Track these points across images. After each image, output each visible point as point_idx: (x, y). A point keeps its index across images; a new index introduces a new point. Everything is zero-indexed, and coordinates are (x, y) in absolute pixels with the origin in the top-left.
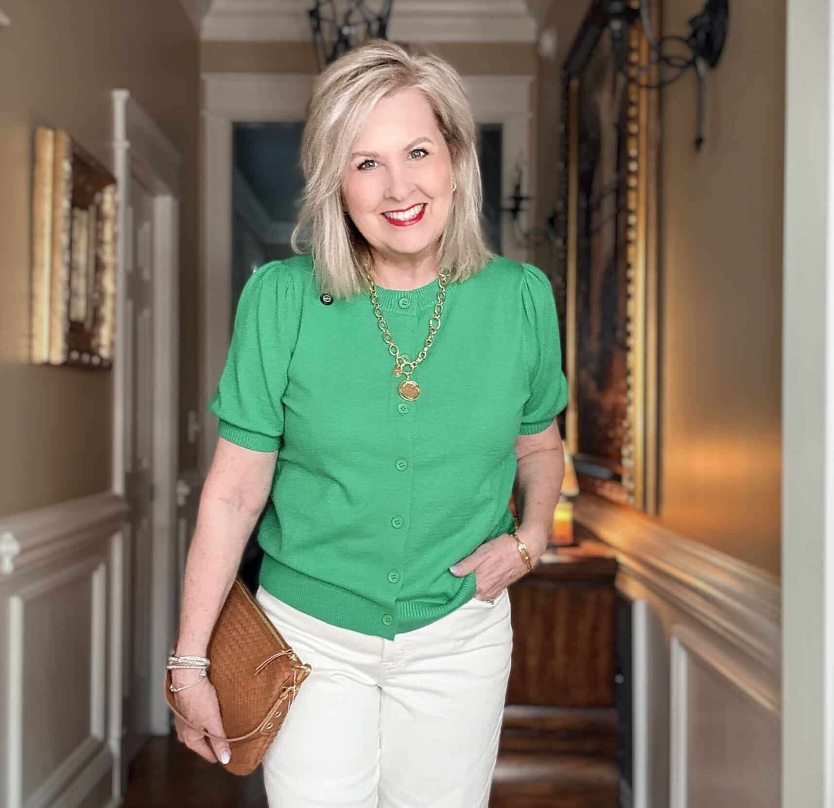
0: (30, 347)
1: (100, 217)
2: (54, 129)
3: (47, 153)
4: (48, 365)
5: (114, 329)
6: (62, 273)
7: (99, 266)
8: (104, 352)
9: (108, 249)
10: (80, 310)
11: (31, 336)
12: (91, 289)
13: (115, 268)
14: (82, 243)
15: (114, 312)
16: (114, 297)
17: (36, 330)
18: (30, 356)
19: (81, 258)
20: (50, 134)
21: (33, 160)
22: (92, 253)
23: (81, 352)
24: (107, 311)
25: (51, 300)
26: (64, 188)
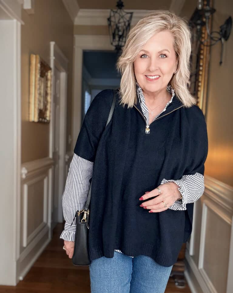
0: (29, 117)
1: (47, 80)
2: (36, 54)
3: (34, 62)
4: (34, 122)
5: (50, 112)
6: (37, 96)
7: (46, 94)
8: (48, 118)
9: (49, 89)
10: (42, 107)
11: (29, 114)
12: (44, 100)
13: (51, 94)
14: (42, 88)
15: (50, 107)
16: (51, 103)
17: (31, 112)
18: (29, 119)
19: (42, 92)
20: (34, 56)
21: (30, 64)
22: (45, 90)
23: (42, 118)
24: (49, 107)
25: (35, 104)
26: (38, 71)
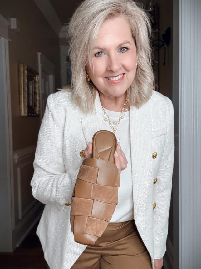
0: (20, 113)
1: (35, 82)
4: (24, 116)
7: (35, 93)
8: (37, 113)
9: (37, 89)
11: (20, 110)
12: (34, 99)
14: (31, 89)
16: (39, 100)
18: (20, 115)
20: (22, 65)
21: (19, 71)
23: (32, 113)
25: (24, 102)
26: (26, 77)
